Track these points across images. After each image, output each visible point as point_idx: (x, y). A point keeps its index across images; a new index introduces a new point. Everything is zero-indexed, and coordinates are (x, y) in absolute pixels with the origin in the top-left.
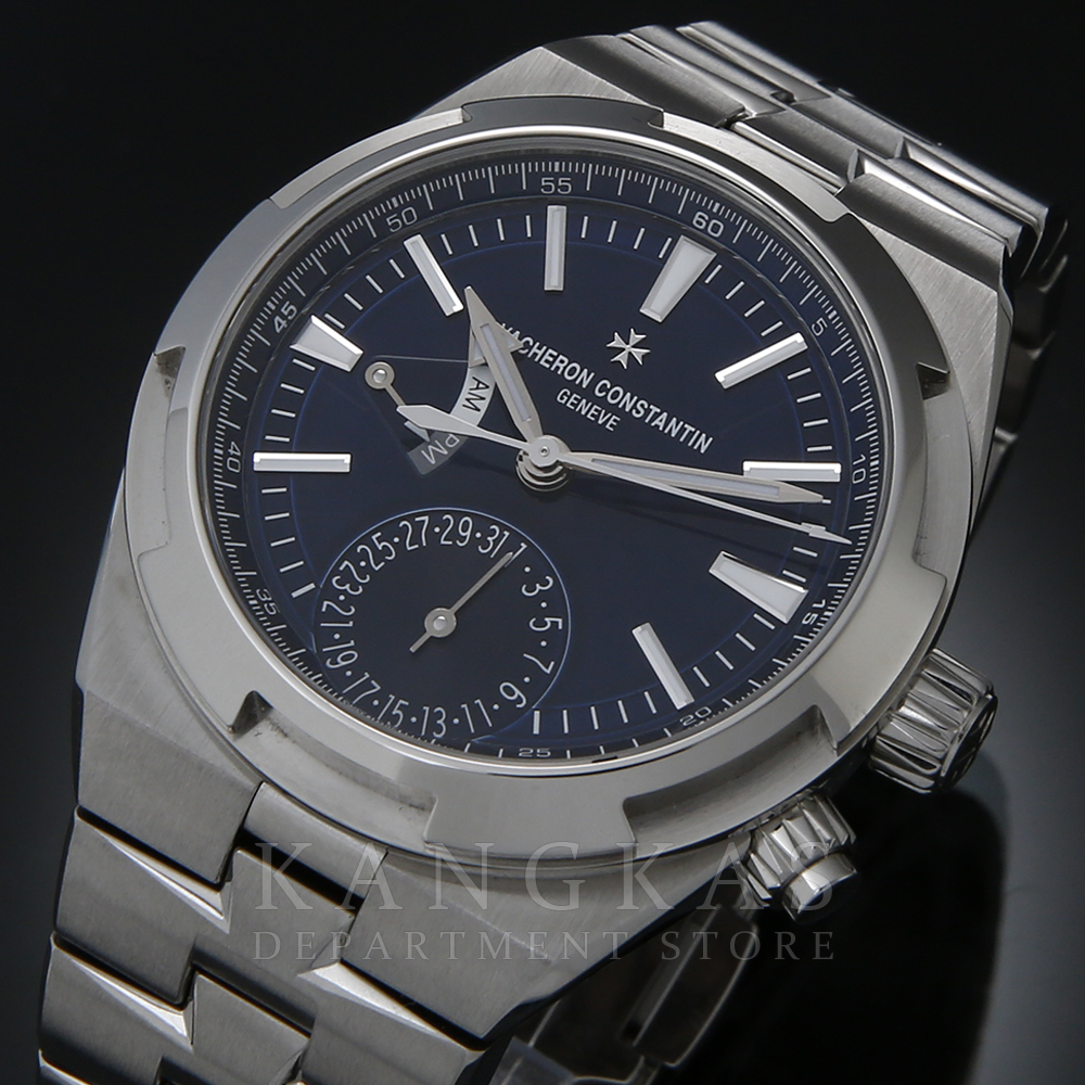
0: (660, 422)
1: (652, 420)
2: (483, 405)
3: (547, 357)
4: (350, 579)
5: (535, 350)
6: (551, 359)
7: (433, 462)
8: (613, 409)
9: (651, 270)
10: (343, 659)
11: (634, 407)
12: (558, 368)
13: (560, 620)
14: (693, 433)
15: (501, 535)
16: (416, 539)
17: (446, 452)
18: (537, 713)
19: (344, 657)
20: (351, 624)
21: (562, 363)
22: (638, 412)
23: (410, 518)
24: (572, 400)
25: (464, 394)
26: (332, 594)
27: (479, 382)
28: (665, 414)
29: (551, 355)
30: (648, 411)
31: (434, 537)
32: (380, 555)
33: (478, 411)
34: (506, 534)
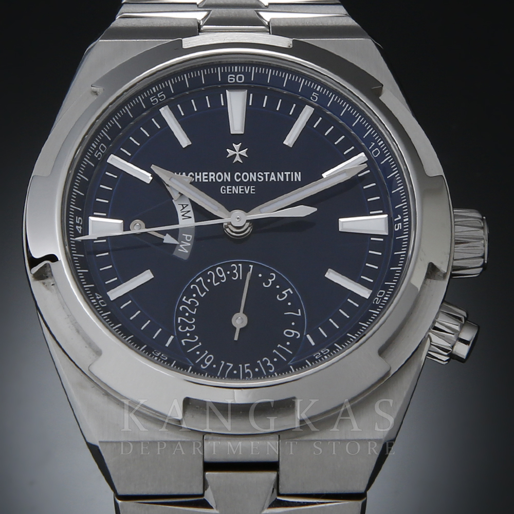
0: (273, 178)
1: (269, 178)
2: (191, 214)
3: (204, 177)
4: (187, 325)
5: (197, 177)
6: (207, 177)
7: (187, 252)
8: (249, 183)
9: (223, 114)
10: (208, 361)
11: (257, 177)
12: (212, 179)
13: (289, 290)
14: (290, 176)
16: (203, 290)
17: (190, 244)
18: (308, 336)
19: (208, 359)
20: (200, 344)
21: (212, 176)
22: (260, 179)
23: (194, 282)
24: (228, 190)
25: (180, 214)
26: (184, 335)
27: (182, 205)
28: (273, 173)
29: (205, 175)
30: (264, 176)
31: (210, 285)
32: (192, 306)
33: (190, 217)
34: (240, 265)
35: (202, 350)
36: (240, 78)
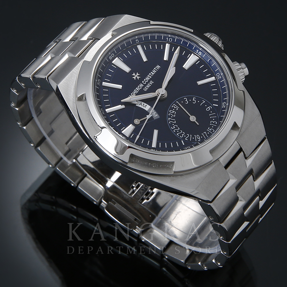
0: (153, 74)
1: (152, 75)
2: (145, 104)
4: (181, 134)
5: (134, 93)
6: (136, 91)
7: (157, 115)
8: (149, 81)
9: (119, 69)
11: (149, 77)
12: (139, 90)
13: (194, 98)
14: (156, 68)
15: (174, 105)
16: (173, 121)
17: (155, 113)
18: (213, 105)
19: (198, 137)
20: (191, 135)
22: (150, 77)
23: (169, 121)
24: (146, 88)
25: (142, 107)
26: (184, 138)
27: (140, 104)
28: (151, 72)
29: (136, 90)
30: (150, 75)
31: (173, 118)
32: (176, 128)
33: (146, 105)
34: (174, 104)
35: (193, 136)
36: (113, 55)
